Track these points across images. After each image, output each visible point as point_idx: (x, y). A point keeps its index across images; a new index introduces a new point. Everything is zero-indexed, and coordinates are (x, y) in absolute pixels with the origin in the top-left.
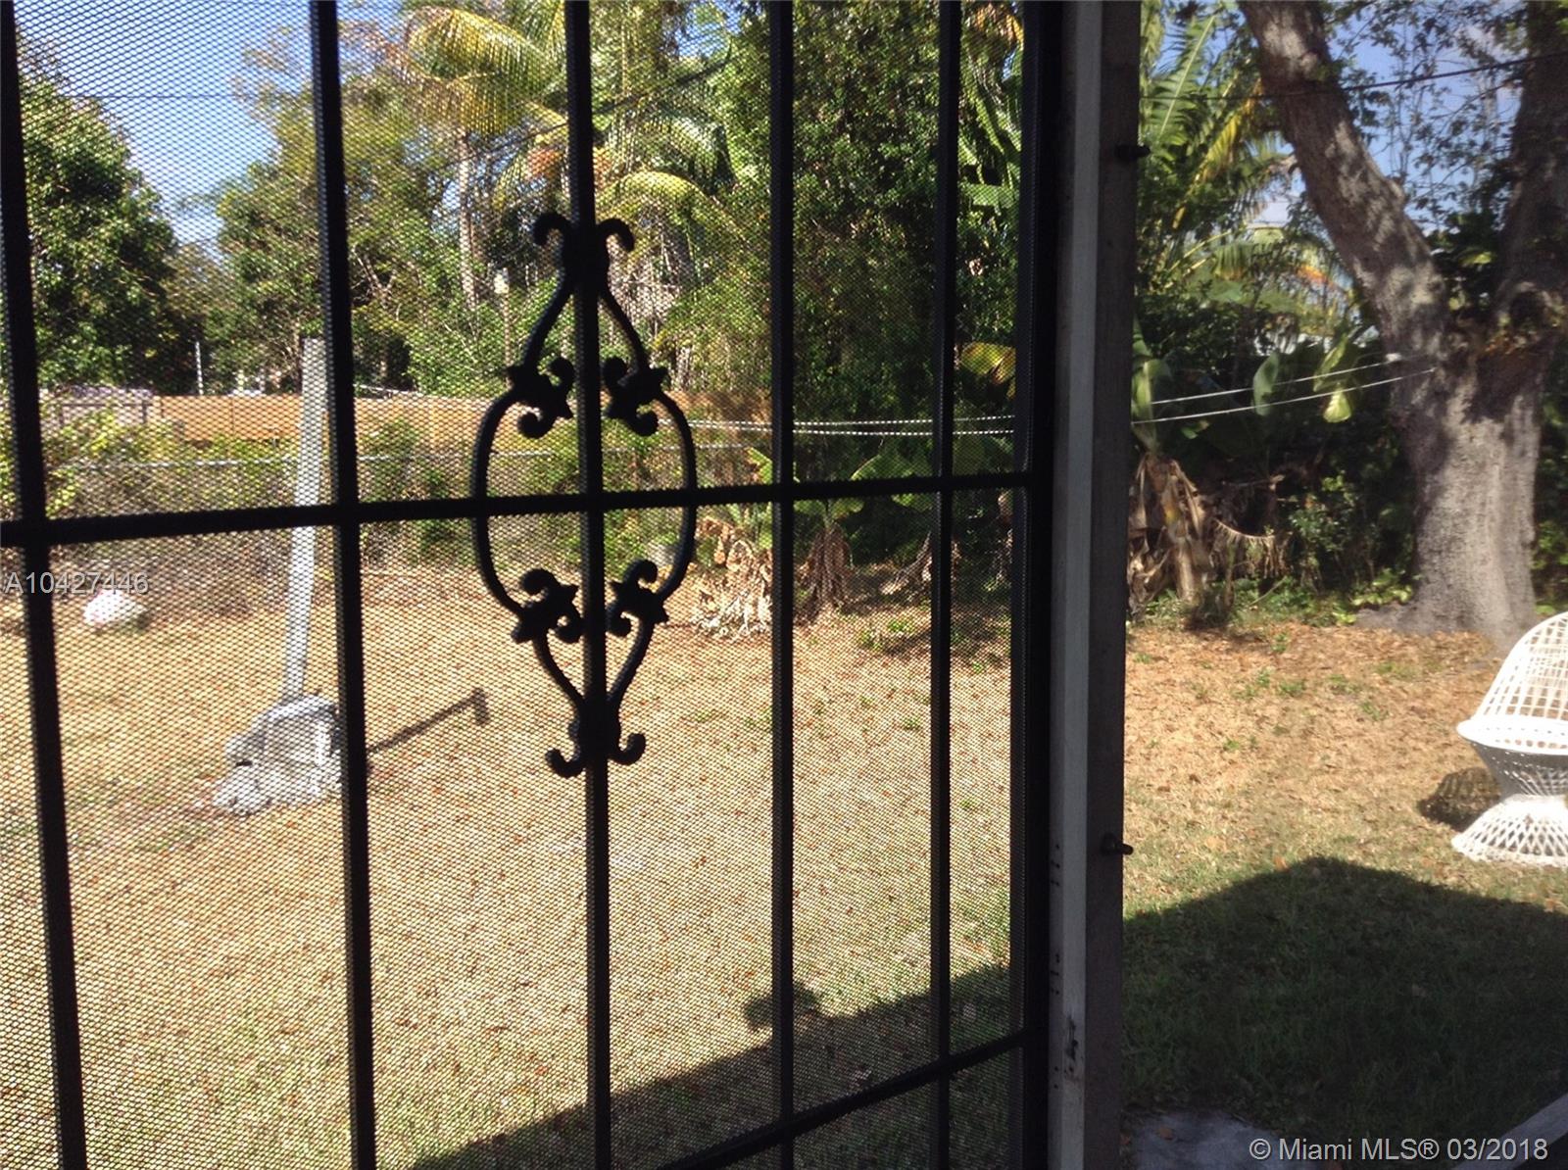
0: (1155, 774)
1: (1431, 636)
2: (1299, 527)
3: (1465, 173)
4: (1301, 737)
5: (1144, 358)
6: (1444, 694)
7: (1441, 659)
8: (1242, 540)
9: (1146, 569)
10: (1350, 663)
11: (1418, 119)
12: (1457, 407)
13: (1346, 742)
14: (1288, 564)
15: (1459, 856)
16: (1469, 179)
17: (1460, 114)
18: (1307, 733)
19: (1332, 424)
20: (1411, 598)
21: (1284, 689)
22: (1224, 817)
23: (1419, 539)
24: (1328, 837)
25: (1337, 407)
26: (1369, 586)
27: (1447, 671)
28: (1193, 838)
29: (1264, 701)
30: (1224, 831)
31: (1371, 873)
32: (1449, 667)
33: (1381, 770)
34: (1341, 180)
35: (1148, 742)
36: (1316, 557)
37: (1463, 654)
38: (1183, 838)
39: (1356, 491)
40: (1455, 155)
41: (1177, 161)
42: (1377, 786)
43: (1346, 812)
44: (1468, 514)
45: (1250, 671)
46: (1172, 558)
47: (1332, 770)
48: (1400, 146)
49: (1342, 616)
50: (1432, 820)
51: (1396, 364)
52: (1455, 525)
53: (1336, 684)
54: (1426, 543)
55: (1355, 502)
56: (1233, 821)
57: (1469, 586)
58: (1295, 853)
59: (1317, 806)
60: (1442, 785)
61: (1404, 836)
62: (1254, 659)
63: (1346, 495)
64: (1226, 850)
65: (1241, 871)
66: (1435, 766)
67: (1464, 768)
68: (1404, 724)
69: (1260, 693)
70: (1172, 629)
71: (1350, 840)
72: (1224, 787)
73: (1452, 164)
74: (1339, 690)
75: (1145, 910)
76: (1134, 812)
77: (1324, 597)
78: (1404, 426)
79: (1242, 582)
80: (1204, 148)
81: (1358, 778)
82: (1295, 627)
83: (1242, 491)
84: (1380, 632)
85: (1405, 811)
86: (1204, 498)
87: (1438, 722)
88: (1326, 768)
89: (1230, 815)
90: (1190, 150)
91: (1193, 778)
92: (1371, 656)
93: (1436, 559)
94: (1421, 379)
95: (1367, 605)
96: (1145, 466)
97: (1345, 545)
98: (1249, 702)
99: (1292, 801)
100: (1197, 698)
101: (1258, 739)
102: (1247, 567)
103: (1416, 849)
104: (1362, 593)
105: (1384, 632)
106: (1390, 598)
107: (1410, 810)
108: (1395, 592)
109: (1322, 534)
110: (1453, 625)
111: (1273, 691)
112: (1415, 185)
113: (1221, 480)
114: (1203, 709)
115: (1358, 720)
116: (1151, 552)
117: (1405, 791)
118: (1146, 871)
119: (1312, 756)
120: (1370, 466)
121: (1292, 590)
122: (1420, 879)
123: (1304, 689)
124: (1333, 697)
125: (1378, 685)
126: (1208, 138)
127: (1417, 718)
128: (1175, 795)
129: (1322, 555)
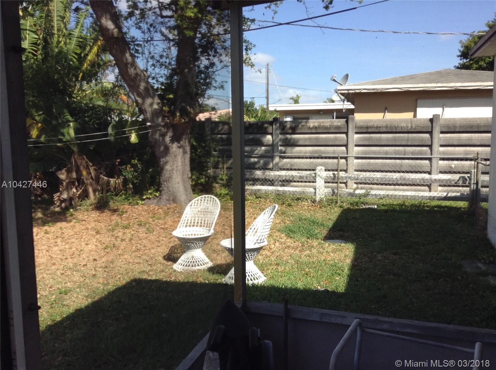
0: (82, 261)
1: (166, 206)
2: (126, 175)
3: (164, 70)
4: (129, 241)
5: (70, 121)
6: (170, 223)
7: (169, 212)
8: (108, 180)
9: (77, 191)
10: (143, 216)
11: (150, 53)
12: (168, 139)
13: (143, 241)
14: (123, 187)
15: (175, 271)
16: (166, 72)
17: (162, 53)
18: (131, 240)
19: (133, 144)
20: (159, 195)
21: (124, 227)
22: (105, 271)
23: (160, 178)
24: (137, 272)
25: (134, 138)
26: (147, 193)
27: (170, 216)
28: (94, 280)
29: (117, 231)
30: (105, 276)
31: (151, 281)
32: (171, 214)
33: (153, 248)
34: (129, 69)
35: (79, 250)
36: (132, 184)
37: (175, 210)
38: (91, 281)
39: (142, 164)
40: (162, 65)
41: (79, 58)
42: (152, 253)
43: (143, 263)
44: (173, 170)
45: (113, 222)
46: (85, 187)
47: (138, 250)
48: (145, 61)
49: (140, 202)
50: (167, 261)
51: (149, 126)
52: (170, 173)
53: (139, 223)
54: (163, 179)
55: (141, 167)
56: (108, 272)
57: (175, 191)
58: (128, 279)
59: (134, 262)
60: (170, 250)
61: (160, 267)
62: (114, 218)
63: (139, 165)
64: (106, 282)
65: (111, 288)
66: (168, 245)
67: (176, 244)
68: (159, 233)
69: (116, 229)
70: (87, 211)
71: (144, 272)
72: (105, 261)
73: (161, 68)
74: (140, 225)
75: (78, 308)
76: (75, 275)
77: (135, 197)
78: (154, 144)
79: (109, 194)
80: (87, 55)
81: (146, 251)
82: (127, 206)
83: (107, 165)
84: (151, 206)
85: (160, 260)
86: (95, 167)
87: (168, 230)
88: (136, 250)
89: (107, 270)
90: (82, 55)
91: (95, 260)
92: (149, 213)
93: (165, 183)
94: (157, 131)
95: (147, 198)
96: (74, 157)
97: (140, 180)
98: (113, 232)
99: (126, 262)
100: (96, 233)
101: (115, 244)
102: (110, 189)
103: (163, 271)
104: (146, 195)
105: (153, 205)
106: (154, 195)
107: (161, 259)
108: (155, 194)
109: (133, 177)
110: (171, 202)
111: (120, 227)
112: (151, 73)
113: (100, 161)
114: (98, 236)
115: (146, 234)
116: (79, 186)
117: (160, 253)
118: (79, 295)
119: (132, 247)
120: (145, 156)
121: (125, 195)
122: (164, 280)
123: (130, 226)
124: (138, 227)
125: (151, 222)
126: (88, 52)
127: (162, 231)
128: (89, 266)
129: (133, 184)
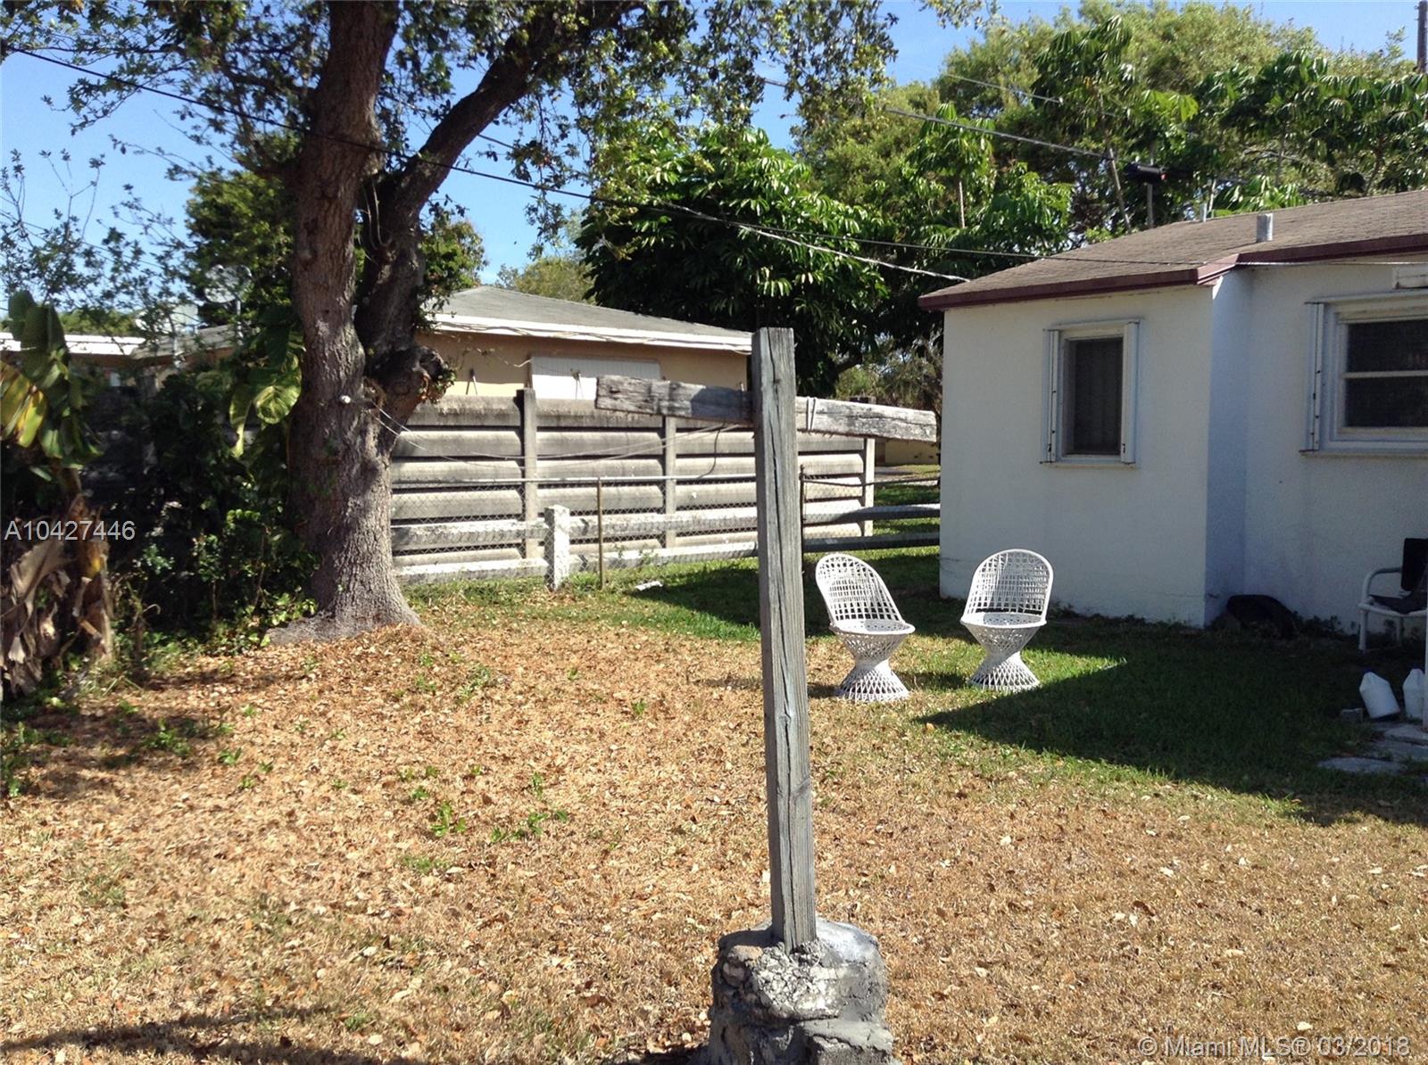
20: (318, 610)
95: (280, 623)
108: (304, 607)
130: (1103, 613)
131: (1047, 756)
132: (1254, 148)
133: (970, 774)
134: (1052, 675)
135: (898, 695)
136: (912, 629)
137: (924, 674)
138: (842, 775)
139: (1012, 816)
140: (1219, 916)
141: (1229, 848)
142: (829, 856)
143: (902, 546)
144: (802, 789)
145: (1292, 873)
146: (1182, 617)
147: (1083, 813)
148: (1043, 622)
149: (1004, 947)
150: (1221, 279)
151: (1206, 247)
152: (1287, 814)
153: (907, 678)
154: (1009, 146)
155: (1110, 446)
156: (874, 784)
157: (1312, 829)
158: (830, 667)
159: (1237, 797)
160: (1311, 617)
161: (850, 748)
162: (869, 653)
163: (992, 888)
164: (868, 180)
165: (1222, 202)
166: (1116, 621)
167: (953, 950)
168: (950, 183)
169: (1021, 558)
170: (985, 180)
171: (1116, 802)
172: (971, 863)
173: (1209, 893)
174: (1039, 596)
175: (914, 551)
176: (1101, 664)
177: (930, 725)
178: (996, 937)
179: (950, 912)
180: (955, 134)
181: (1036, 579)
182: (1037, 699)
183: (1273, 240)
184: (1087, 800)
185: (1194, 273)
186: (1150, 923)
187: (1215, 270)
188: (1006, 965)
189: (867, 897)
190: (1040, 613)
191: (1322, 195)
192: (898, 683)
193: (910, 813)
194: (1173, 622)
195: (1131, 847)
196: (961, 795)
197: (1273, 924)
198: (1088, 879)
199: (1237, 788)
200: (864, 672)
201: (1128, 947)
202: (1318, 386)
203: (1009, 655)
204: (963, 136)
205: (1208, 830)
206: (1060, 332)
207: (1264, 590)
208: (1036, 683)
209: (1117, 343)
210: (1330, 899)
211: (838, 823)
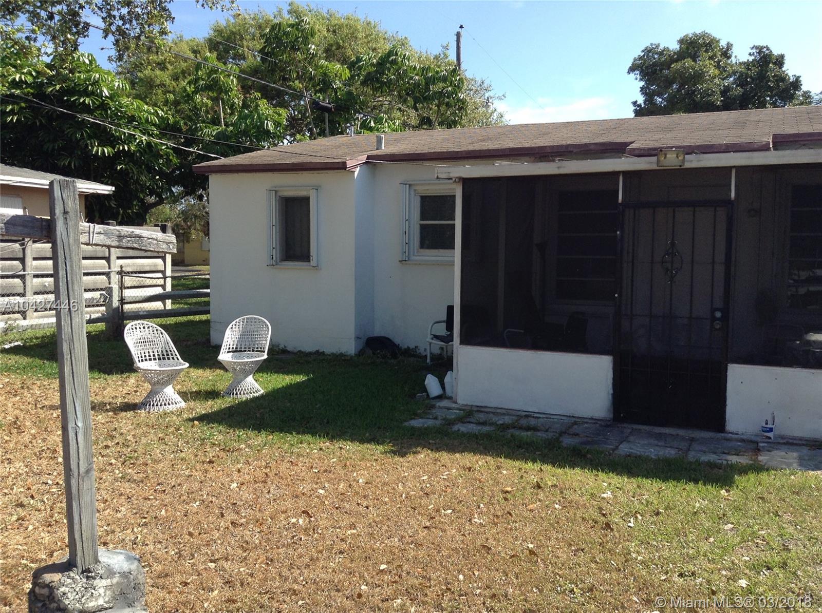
130: (303, 350)
131: (263, 434)
132: (381, 99)
133: (218, 449)
134: (270, 387)
135: (178, 406)
136: (187, 365)
137: (196, 392)
138: (137, 458)
139: (239, 471)
140: (346, 512)
141: (355, 475)
142: (123, 509)
143: (191, 315)
144: (88, 471)
145: (385, 484)
146: (343, 350)
147: (280, 464)
148: (265, 356)
149: (227, 550)
150: (359, 168)
151: (352, 150)
152: (385, 452)
153: (184, 395)
154: (250, 83)
155: (305, 256)
156: (156, 461)
157: (397, 458)
158: (136, 392)
159: (361, 446)
160: (406, 347)
161: (144, 440)
162: (159, 382)
163: (222, 515)
164: (165, 93)
165: (365, 126)
166: (310, 354)
167: (196, 555)
168: (215, 100)
169: (253, 321)
170: (236, 101)
171: (299, 455)
172: (212, 502)
173: (342, 501)
174: (264, 342)
175: (197, 318)
176: (300, 378)
177: (196, 422)
178: (222, 543)
179: (196, 533)
180: (216, 72)
181: (262, 333)
182: (261, 401)
183: (385, 149)
184: (283, 457)
185: (345, 163)
186: (310, 521)
187: (355, 162)
188: (227, 559)
189: (145, 531)
190: (264, 352)
191: (413, 127)
192: (178, 398)
193: (177, 477)
194: (339, 352)
195: (303, 480)
196: (211, 462)
197: (373, 513)
198: (278, 502)
199: (362, 441)
200: (157, 393)
201: (297, 537)
202: (407, 228)
203: (246, 377)
204: (221, 74)
205: (345, 465)
206: (276, 191)
207: (383, 334)
208: (262, 392)
209: (306, 200)
210: (402, 496)
211: (131, 488)
